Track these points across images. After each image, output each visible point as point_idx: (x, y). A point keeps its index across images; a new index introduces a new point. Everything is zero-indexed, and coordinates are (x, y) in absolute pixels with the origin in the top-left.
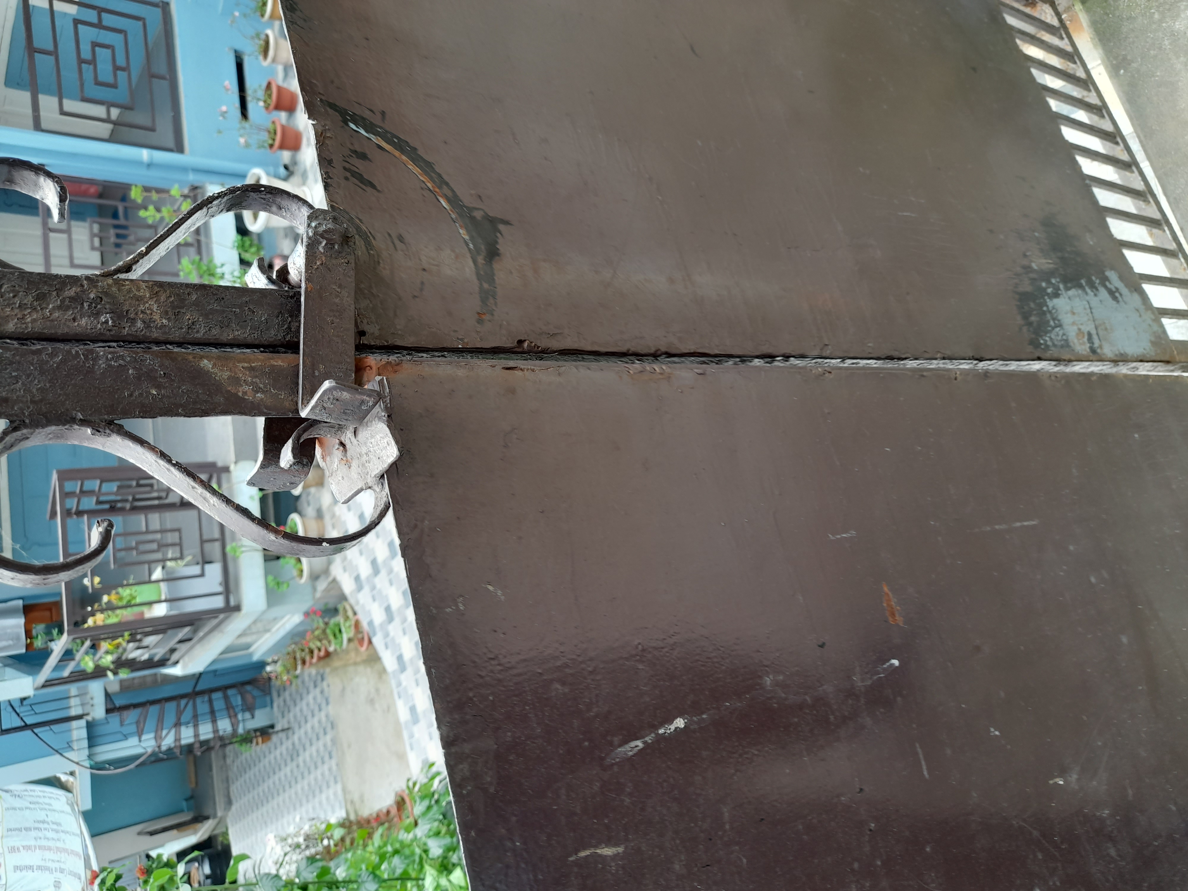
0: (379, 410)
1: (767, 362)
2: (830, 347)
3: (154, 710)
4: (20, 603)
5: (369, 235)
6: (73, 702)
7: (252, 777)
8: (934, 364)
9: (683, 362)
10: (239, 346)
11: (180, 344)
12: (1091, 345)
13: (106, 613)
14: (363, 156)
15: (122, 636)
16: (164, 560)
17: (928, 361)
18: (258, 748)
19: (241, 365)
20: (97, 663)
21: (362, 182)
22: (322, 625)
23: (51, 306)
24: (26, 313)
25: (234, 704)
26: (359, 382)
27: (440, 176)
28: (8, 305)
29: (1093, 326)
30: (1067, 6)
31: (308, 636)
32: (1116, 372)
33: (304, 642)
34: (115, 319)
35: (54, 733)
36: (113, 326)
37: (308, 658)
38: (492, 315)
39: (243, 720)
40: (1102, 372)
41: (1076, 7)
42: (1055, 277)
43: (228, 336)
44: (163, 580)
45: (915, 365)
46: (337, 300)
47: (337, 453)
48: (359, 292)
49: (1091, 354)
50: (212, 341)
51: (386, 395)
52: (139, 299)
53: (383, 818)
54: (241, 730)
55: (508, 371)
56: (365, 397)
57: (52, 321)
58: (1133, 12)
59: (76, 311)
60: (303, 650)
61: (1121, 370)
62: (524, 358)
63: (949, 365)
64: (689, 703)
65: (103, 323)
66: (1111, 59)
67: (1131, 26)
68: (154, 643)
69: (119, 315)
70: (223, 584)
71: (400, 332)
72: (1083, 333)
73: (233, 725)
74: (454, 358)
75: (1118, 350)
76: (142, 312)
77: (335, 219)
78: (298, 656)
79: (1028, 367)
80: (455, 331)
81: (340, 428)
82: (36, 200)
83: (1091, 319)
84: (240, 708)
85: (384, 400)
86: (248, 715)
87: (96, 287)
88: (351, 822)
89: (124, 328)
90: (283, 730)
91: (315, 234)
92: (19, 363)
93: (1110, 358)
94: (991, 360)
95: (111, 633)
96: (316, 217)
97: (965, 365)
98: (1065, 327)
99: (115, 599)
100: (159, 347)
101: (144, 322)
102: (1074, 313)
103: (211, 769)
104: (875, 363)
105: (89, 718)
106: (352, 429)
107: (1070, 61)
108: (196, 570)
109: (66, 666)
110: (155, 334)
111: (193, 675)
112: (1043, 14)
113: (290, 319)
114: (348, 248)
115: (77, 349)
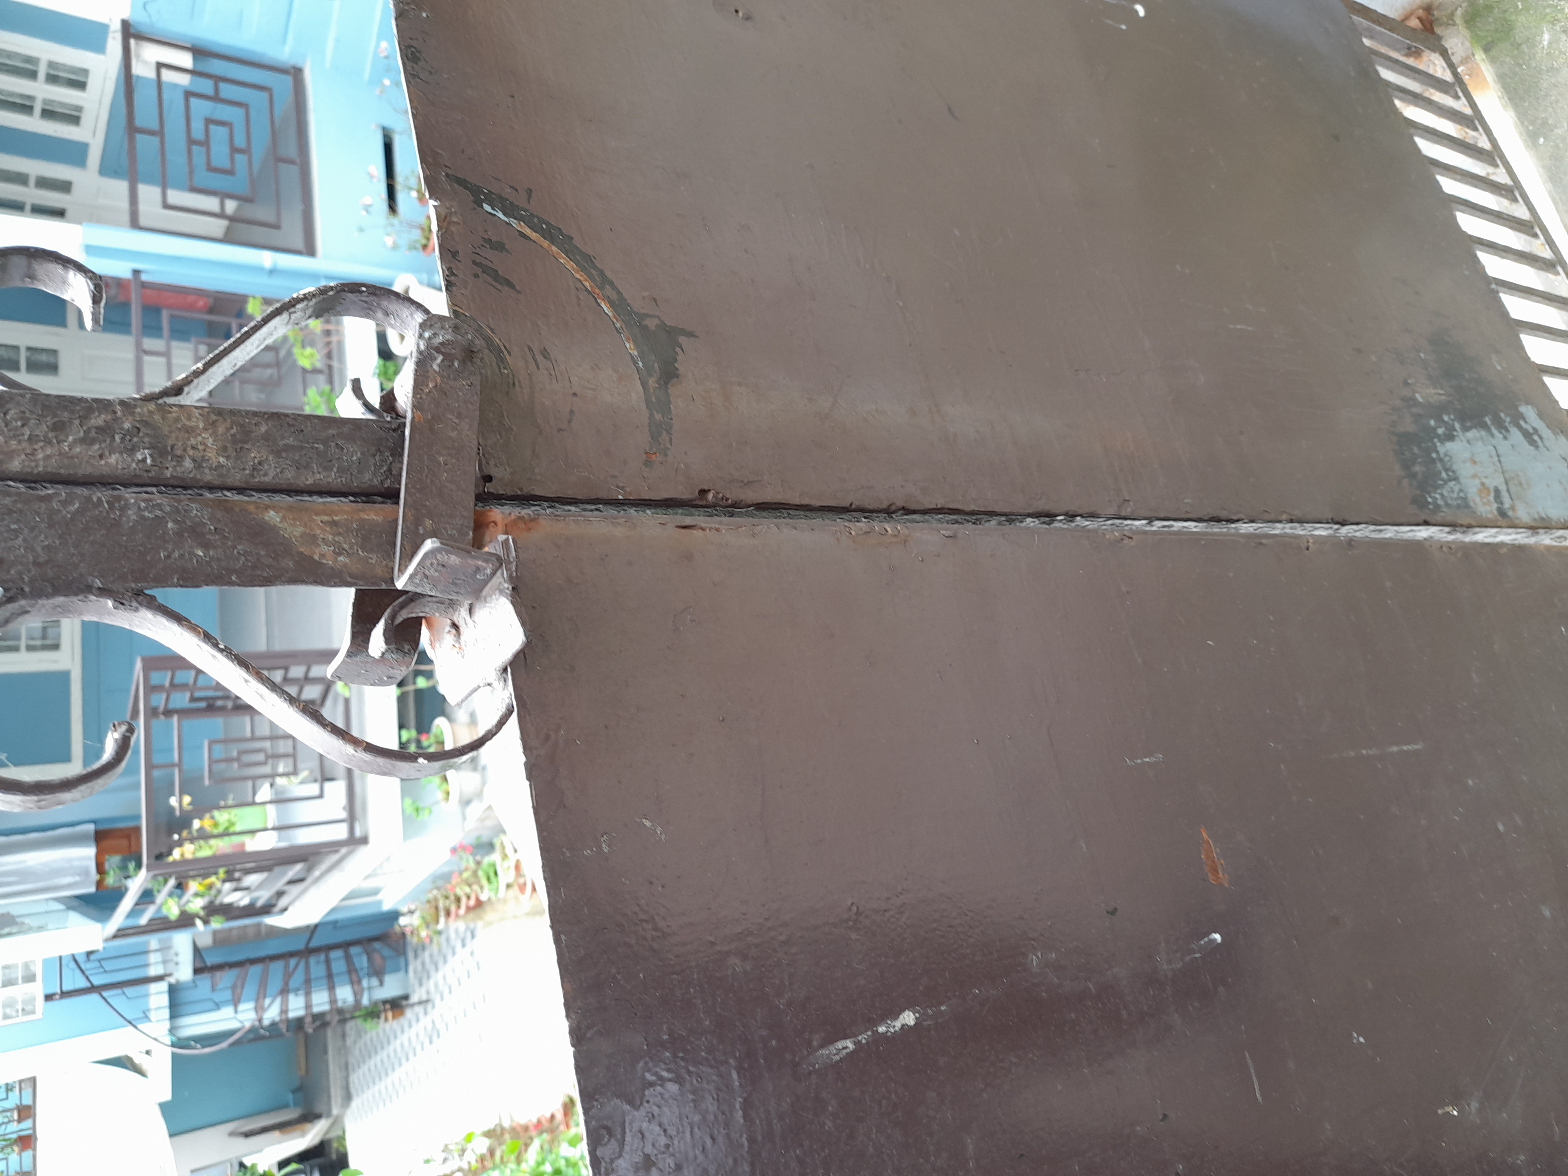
0: (501, 579)
1: (1044, 523)
2: (1131, 503)
3: (255, 971)
4: (91, 827)
5: (504, 350)
6: (153, 958)
7: (379, 1064)
8: (1278, 529)
9: (927, 521)
10: (320, 493)
11: (241, 490)
12: (1500, 505)
13: (197, 843)
14: (499, 247)
15: (216, 873)
16: (273, 776)
17: (1270, 524)
18: (388, 1025)
19: (318, 519)
20: (183, 908)
21: (496, 281)
22: (472, 865)
23: (71, 438)
24: (36, 447)
25: (358, 965)
26: (478, 543)
27: (602, 273)
28: (15, 436)
29: (1502, 480)
30: (1464, 55)
31: (455, 880)
32: (1535, 543)
33: (449, 886)
34: (155, 456)
35: (128, 998)
36: (152, 465)
37: (453, 908)
38: (666, 455)
39: (370, 988)
40: (1516, 542)
41: (1476, 57)
42: (1448, 414)
43: (309, 479)
44: (271, 802)
45: (1251, 530)
46: (454, 434)
47: (449, 638)
48: (484, 425)
49: (1500, 518)
50: (284, 487)
51: (511, 560)
52: (190, 431)
53: (545, 1124)
54: (365, 1001)
55: (684, 531)
56: (480, 563)
57: (72, 457)
58: (1556, 62)
59: (103, 445)
60: (447, 898)
61: (1542, 540)
62: (708, 514)
63: (1299, 530)
64: (921, 988)
65: (139, 461)
66: (1526, 123)
67: (1553, 81)
68: (256, 884)
69: (161, 451)
70: (348, 809)
71: (539, 477)
72: (1488, 489)
73: (355, 994)
74: (612, 511)
75: (1538, 513)
76: (193, 448)
77: (456, 329)
78: (441, 905)
79: (1410, 534)
80: (613, 477)
81: (452, 605)
82: (63, 302)
83: (1500, 470)
84: (366, 971)
85: (509, 566)
86: (375, 982)
87: (133, 414)
88: (503, 1129)
89: (167, 468)
90: (420, 1003)
91: (429, 346)
92: (21, 511)
93: (1527, 523)
94: (1357, 524)
95: (202, 869)
96: (431, 325)
97: (1322, 531)
98: (1462, 480)
99: (210, 826)
100: (212, 493)
101: (194, 461)
102: (1475, 463)
103: (325, 1052)
104: (1195, 527)
105: (172, 980)
106: (467, 607)
107: (1468, 127)
108: (313, 789)
109: (142, 912)
110: (208, 476)
111: (308, 927)
112: (1431, 66)
113: (391, 459)
114: (473, 366)
115: (100, 495)
